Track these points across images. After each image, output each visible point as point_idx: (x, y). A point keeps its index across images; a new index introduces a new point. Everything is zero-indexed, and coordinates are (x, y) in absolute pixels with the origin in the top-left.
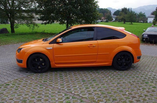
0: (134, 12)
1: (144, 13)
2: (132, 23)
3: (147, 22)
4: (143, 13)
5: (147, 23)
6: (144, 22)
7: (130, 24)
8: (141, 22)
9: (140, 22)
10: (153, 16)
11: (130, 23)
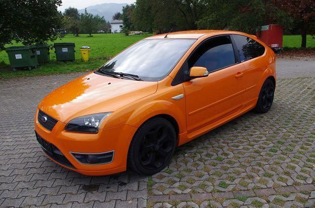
0: (92, 16)
1: (103, 17)
2: (92, 35)
3: (110, 32)
4: (101, 17)
5: (111, 34)
6: (106, 33)
7: (88, 37)
8: (102, 33)
9: (100, 33)
10: (117, 21)
11: (89, 35)
